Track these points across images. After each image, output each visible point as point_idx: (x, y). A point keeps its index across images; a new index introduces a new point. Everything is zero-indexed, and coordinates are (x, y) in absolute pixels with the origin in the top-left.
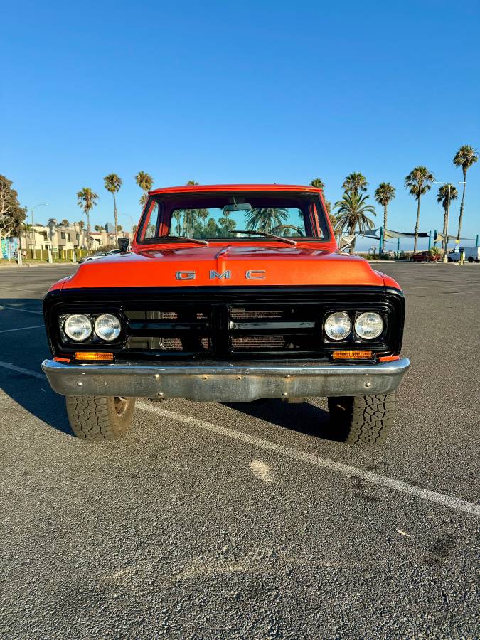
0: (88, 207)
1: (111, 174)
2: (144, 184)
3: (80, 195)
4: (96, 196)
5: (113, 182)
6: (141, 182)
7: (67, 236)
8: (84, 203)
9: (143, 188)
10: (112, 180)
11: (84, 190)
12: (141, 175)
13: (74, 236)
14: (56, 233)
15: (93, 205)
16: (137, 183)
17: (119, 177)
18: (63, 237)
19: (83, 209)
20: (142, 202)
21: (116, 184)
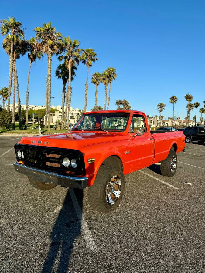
0: (161, 110)
1: (173, 96)
2: (188, 99)
3: (158, 106)
4: (165, 106)
5: (173, 100)
6: (187, 98)
7: (153, 122)
8: (160, 109)
9: (188, 101)
10: (173, 99)
11: (160, 104)
12: (187, 95)
13: (155, 122)
14: (149, 121)
15: (163, 109)
16: (185, 99)
17: (176, 97)
18: (151, 122)
19: (159, 111)
20: (187, 107)
21: (175, 100)
